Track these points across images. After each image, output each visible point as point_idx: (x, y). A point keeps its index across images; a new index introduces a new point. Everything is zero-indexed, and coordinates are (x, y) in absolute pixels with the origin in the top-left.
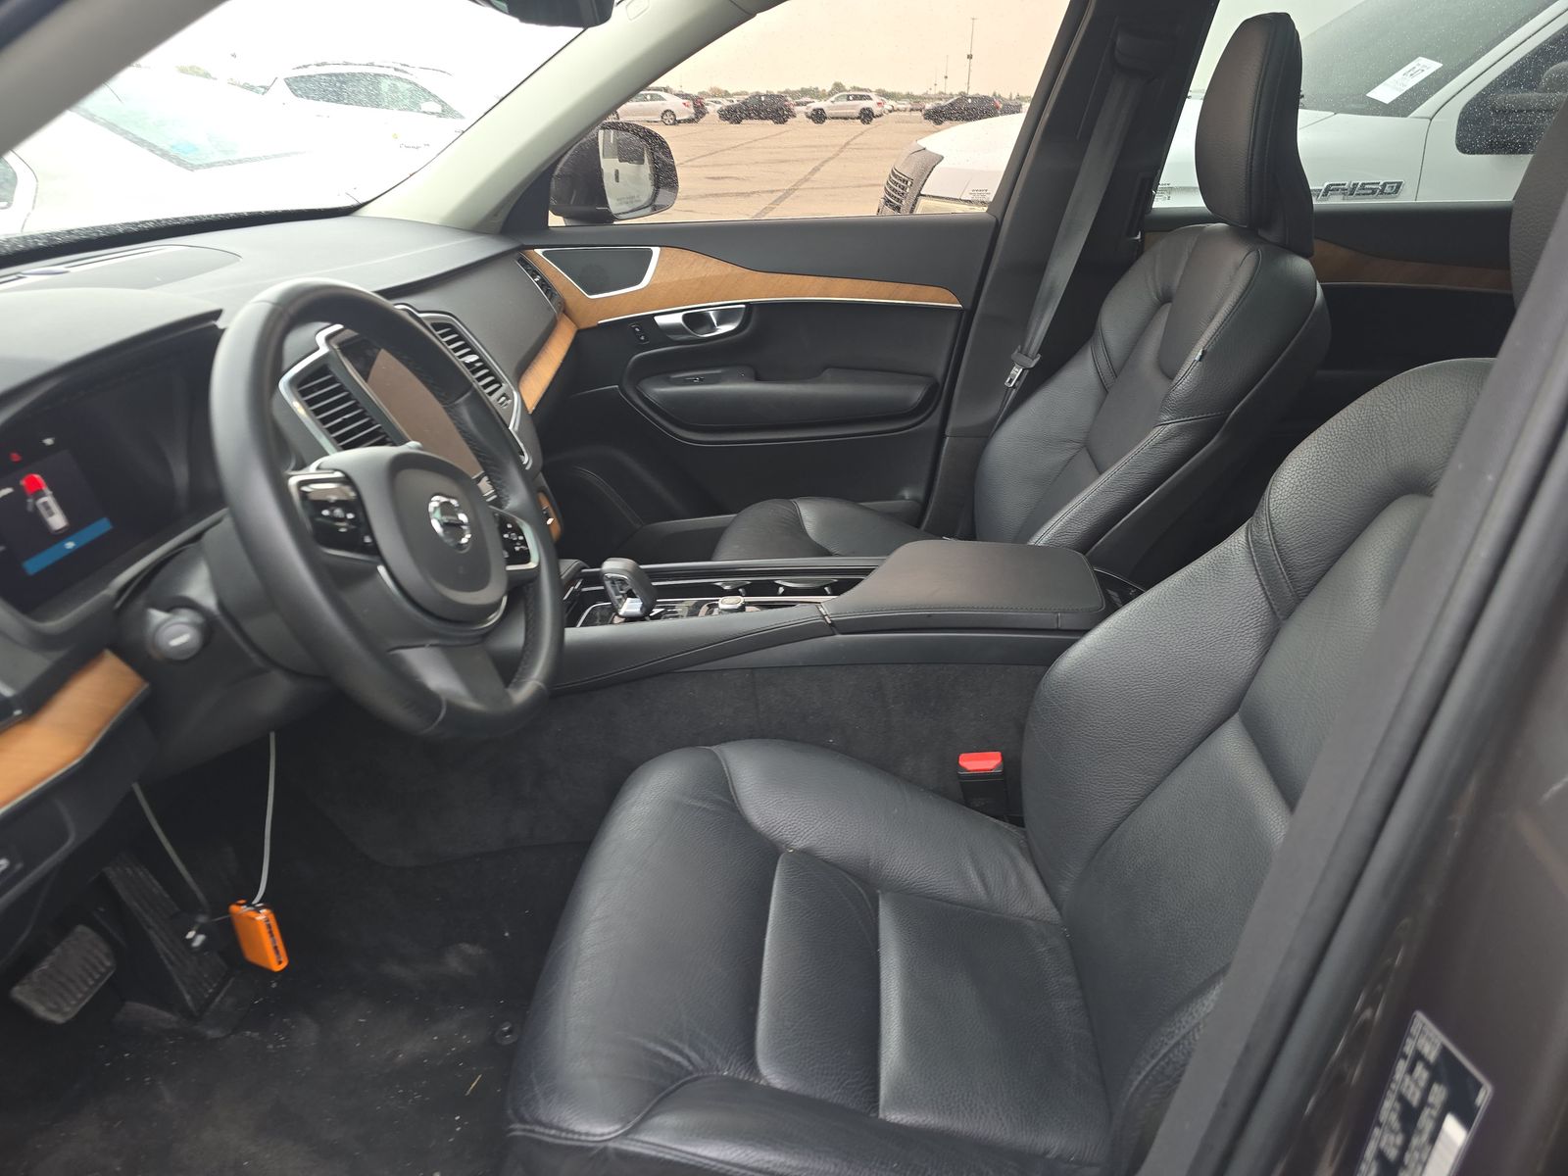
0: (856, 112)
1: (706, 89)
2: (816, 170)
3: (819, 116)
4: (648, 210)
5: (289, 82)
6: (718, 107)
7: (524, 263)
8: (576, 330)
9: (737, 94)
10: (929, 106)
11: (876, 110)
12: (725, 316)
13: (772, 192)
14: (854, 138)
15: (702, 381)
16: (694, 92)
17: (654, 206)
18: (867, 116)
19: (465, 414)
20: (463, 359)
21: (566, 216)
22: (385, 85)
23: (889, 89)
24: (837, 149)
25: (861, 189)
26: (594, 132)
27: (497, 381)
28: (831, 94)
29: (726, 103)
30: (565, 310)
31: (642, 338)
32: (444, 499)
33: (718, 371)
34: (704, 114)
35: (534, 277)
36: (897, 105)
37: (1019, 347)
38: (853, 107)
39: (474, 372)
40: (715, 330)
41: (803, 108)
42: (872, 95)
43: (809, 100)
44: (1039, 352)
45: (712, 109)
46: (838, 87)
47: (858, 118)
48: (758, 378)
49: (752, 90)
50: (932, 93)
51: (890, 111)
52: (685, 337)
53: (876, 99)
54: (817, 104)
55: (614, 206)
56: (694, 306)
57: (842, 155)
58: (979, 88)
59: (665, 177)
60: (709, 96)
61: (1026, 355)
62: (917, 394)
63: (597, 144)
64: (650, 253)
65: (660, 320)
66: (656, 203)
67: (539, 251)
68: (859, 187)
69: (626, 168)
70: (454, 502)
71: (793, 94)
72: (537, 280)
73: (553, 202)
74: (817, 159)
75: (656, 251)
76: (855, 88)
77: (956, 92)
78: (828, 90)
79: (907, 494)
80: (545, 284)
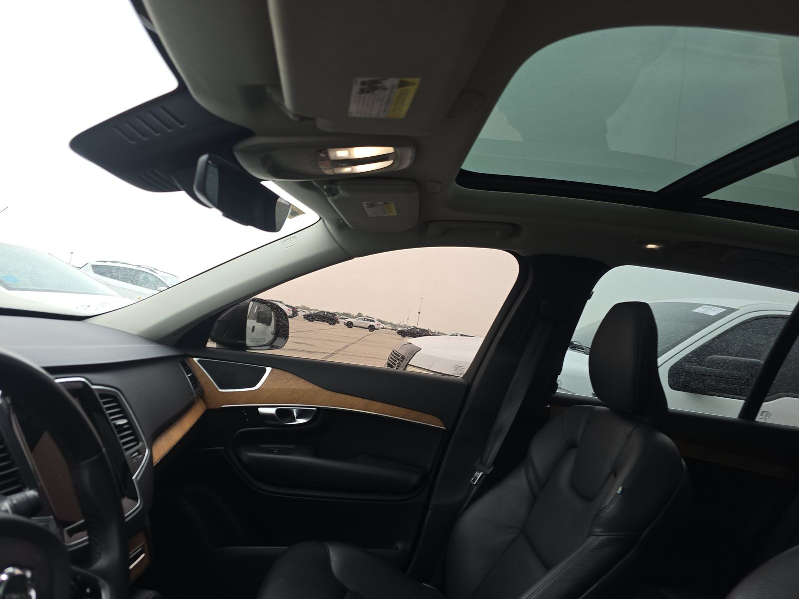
0: (367, 326)
1: (299, 305)
2: (347, 347)
3: (350, 325)
4: (268, 347)
5: (94, 267)
6: (304, 313)
7: (184, 365)
8: (206, 409)
9: (313, 310)
10: (399, 329)
11: (376, 327)
12: (301, 414)
13: (324, 353)
14: (366, 336)
15: (279, 452)
16: (294, 306)
17: (272, 345)
18: (372, 328)
19: (86, 476)
20: (114, 422)
21: (218, 343)
22: (142, 276)
23: (382, 320)
24: (357, 340)
25: (367, 358)
26: (248, 301)
27: (137, 440)
28: (356, 317)
29: (307, 312)
30: (202, 396)
31: (247, 420)
32: (18, 572)
33: (291, 447)
34: (297, 315)
35: (188, 374)
36: (385, 327)
37: (479, 459)
38: (366, 324)
39: (119, 432)
40: (295, 421)
41: (343, 320)
42: (375, 320)
43: (345, 317)
44: (492, 465)
45: (301, 314)
46: (360, 315)
47: (368, 328)
48: (316, 455)
49: (320, 309)
50: (401, 324)
51: (382, 328)
52: (274, 423)
53: (377, 322)
54: (350, 320)
55: (248, 343)
56: (284, 405)
57: (359, 342)
58: (422, 326)
59: (282, 332)
60: (300, 308)
61: (484, 465)
62: (415, 479)
63: (248, 307)
64: (265, 371)
65: (261, 410)
66: (274, 344)
67: (196, 360)
68: (366, 357)
69: (260, 326)
70: (29, 574)
71: (340, 315)
72: (189, 375)
73: (213, 334)
74: (347, 342)
75: (269, 369)
76: (367, 316)
77: (412, 325)
78: (355, 315)
79: (400, 546)
80: (194, 379)
